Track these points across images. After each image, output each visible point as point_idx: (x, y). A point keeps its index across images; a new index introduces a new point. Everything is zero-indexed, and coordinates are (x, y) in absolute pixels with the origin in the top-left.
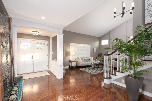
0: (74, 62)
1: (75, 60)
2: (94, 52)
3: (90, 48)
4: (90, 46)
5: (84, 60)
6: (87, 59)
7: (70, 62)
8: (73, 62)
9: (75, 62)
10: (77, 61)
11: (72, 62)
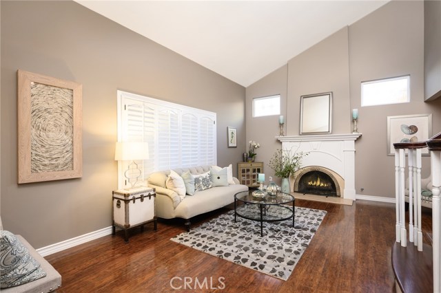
0: (142, 198)
1: (144, 187)
2: (230, 145)
3: (215, 126)
4: (213, 116)
5: (197, 181)
6: (205, 175)
7: (119, 205)
8: (134, 199)
9: (146, 199)
10: (159, 189)
11: (127, 202)
